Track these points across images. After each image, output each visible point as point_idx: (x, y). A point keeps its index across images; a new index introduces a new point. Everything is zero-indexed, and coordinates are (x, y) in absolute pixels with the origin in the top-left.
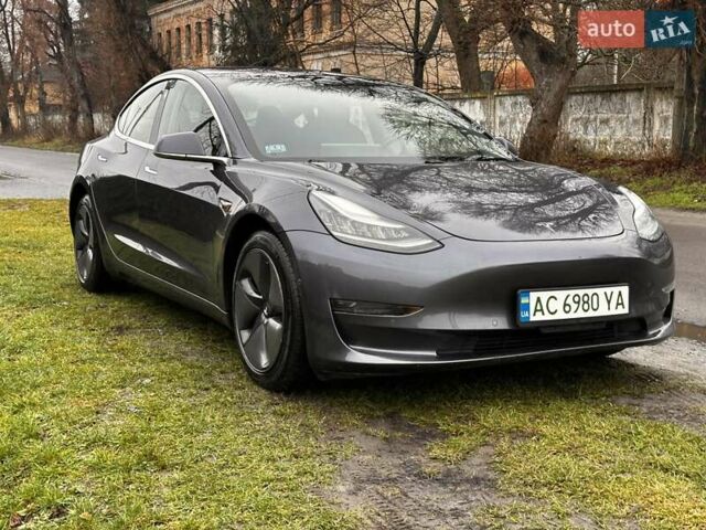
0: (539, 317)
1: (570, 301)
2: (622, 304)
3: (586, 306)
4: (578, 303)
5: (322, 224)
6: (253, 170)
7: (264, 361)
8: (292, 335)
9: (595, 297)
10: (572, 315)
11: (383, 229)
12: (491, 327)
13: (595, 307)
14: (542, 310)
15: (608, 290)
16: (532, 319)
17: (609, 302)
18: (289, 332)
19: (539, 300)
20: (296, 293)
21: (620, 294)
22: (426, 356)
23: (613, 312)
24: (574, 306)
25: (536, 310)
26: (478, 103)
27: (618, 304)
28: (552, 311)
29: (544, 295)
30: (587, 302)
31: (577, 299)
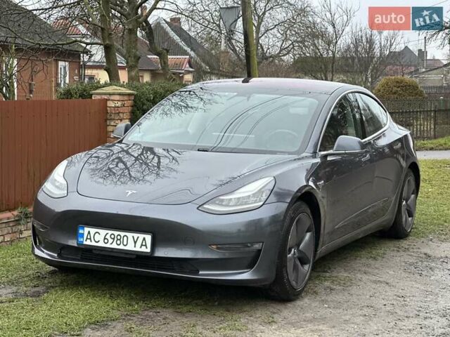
0: (88, 243)
1: (108, 237)
2: (146, 245)
3: (119, 242)
4: (114, 239)
9: (125, 238)
10: (108, 245)
12: (71, 244)
13: (125, 243)
14: (90, 239)
15: (136, 235)
16: (85, 243)
17: (135, 243)
19: (89, 232)
21: (144, 239)
23: (138, 249)
24: (111, 241)
25: (87, 238)
27: (142, 245)
28: (97, 240)
29: (93, 231)
30: (120, 240)
31: (113, 237)
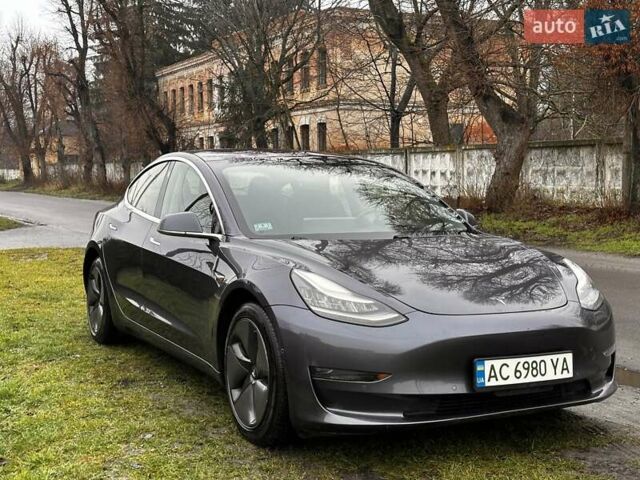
0: (493, 383)
1: (520, 368)
2: (567, 369)
3: (535, 372)
4: (528, 369)
5: (302, 299)
6: (243, 248)
7: (252, 419)
8: (276, 397)
9: (543, 364)
10: (522, 381)
11: (355, 304)
12: (452, 392)
13: (543, 372)
14: (495, 376)
15: (554, 357)
16: (487, 384)
17: (555, 368)
18: (274, 395)
19: (492, 367)
20: (280, 361)
21: (565, 360)
22: (393, 418)
23: (559, 376)
24: (524, 372)
25: (490, 377)
26: (448, 156)
27: (563, 369)
28: (505, 377)
29: (497, 363)
30: (536, 368)
31: (526, 366)
